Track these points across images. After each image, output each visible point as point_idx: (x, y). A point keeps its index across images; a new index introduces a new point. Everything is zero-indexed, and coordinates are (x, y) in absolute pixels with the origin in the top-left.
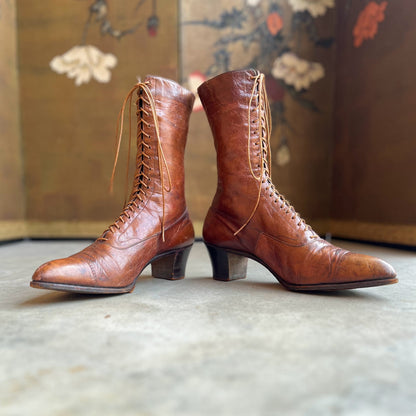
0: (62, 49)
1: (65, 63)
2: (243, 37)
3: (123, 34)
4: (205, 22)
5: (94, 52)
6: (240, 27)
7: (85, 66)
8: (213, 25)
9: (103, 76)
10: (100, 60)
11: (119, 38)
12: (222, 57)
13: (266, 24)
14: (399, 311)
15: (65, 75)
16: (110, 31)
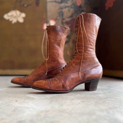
0: (7, 11)
1: (9, 16)
2: (68, 7)
3: (28, 6)
4: (55, 2)
5: (18, 12)
6: (67, 3)
7: (15, 17)
8: (58, 2)
9: (21, 20)
10: (20, 15)
11: (26, 7)
12: (61, 14)
13: (76, 2)
14: (114, 100)
15: (8, 20)
16: (23, 5)
